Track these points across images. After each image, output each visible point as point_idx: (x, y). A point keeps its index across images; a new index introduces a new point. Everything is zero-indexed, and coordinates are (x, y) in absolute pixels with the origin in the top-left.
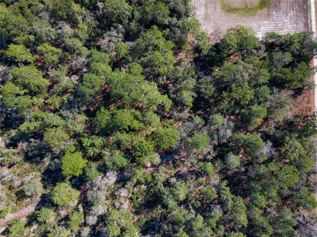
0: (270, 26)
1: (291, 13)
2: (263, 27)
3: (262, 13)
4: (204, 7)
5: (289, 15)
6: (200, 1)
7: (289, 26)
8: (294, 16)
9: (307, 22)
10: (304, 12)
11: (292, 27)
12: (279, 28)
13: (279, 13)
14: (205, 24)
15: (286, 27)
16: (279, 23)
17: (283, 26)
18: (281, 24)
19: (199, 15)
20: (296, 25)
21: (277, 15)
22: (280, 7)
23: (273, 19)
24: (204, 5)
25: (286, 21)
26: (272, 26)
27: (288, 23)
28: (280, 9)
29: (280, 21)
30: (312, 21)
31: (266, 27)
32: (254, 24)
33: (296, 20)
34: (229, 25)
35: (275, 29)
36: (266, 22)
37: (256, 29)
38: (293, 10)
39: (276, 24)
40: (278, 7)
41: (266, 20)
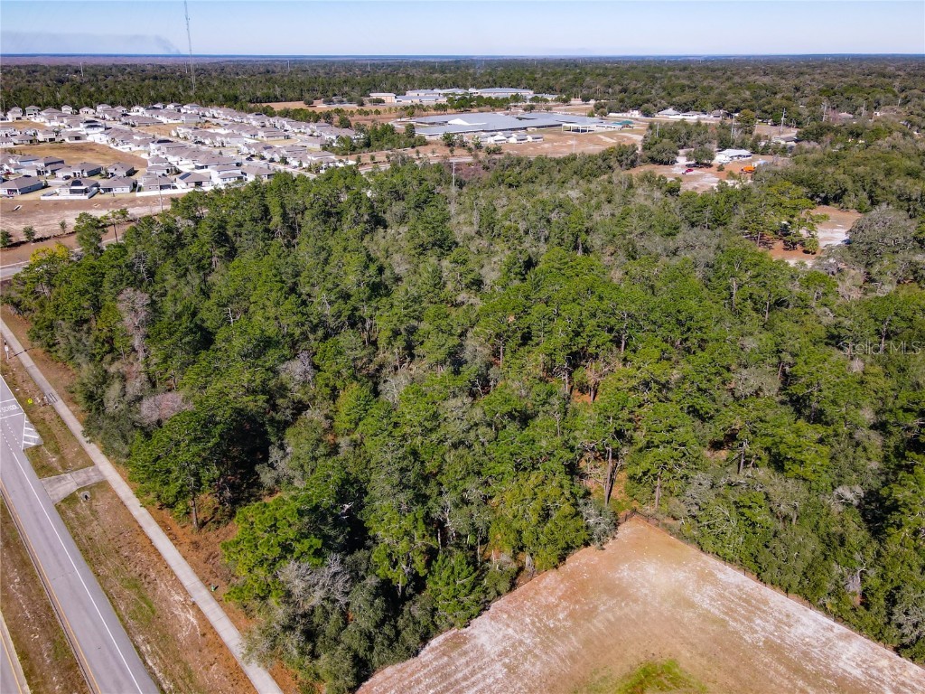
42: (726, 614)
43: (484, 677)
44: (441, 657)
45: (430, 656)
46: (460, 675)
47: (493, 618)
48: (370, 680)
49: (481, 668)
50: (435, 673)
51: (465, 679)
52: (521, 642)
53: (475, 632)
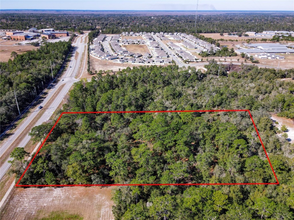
0: (43, 201)
1: (19, 210)
2: (50, 200)
3: (44, 215)
4: (101, 214)
5: (21, 209)
6: (105, 219)
7: (26, 200)
8: (18, 208)
9: (9, 200)
10: (7, 208)
11: (25, 199)
12: (36, 199)
13: (30, 212)
14: (102, 201)
15: (30, 199)
16: (34, 203)
17: (31, 201)
18: (32, 202)
19: (106, 208)
20: (20, 200)
21: (32, 210)
22: (26, 217)
23: (38, 207)
24: (100, 217)
25: (27, 205)
26: (41, 201)
27: (25, 202)
28: (26, 215)
29: (31, 205)
30: (5, 200)
31: (47, 200)
32: (56, 203)
33: (17, 204)
34: (80, 201)
35: (40, 199)
36: (45, 205)
37: (56, 199)
38: (15, 213)
39: (36, 203)
40: (28, 218)
41: (45, 206)
42: (103, 216)
43: (47, 199)
44: (44, 191)
45: (43, 190)
46: (44, 196)
47: (61, 190)
48: (29, 188)
49: (48, 197)
50: (40, 193)
51: (44, 197)
52: (61, 197)
53: (55, 190)
